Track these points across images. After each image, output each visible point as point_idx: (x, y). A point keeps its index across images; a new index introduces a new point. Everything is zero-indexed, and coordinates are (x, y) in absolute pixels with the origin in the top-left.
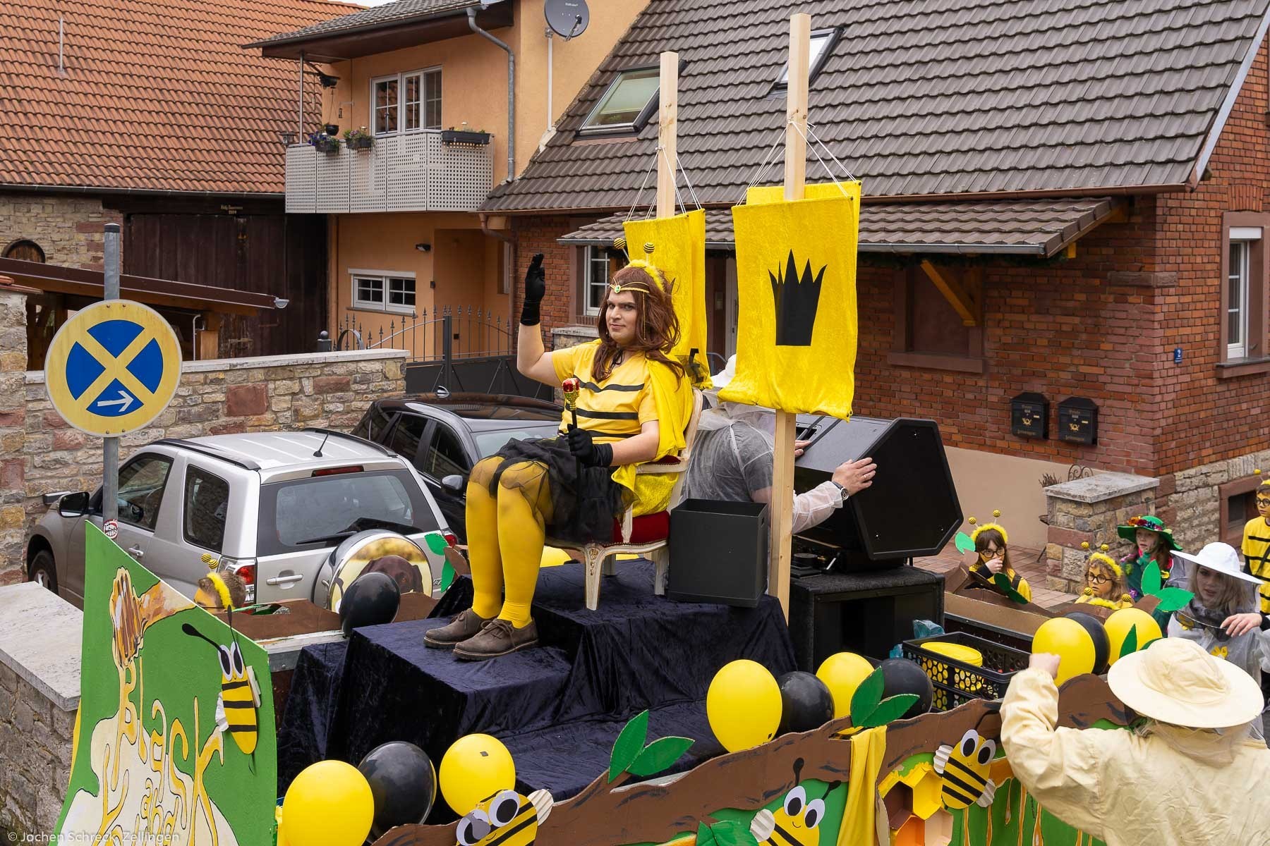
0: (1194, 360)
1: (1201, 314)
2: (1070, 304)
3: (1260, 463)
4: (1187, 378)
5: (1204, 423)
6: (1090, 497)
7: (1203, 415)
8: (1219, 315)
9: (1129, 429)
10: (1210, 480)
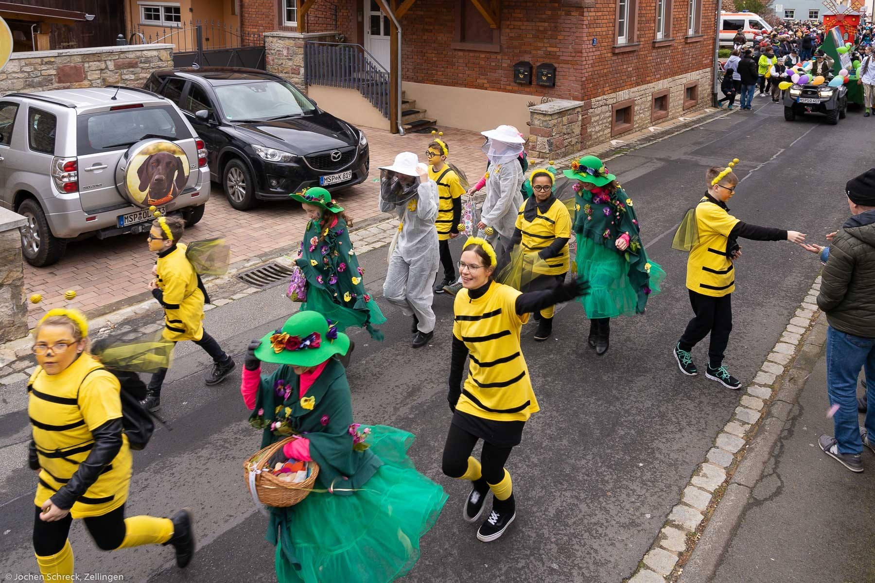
0: (602, 44)
1: (606, 21)
2: (544, 16)
3: (631, 94)
4: (598, 53)
5: (606, 75)
6: (550, 111)
7: (605, 71)
8: (615, 22)
9: (570, 78)
10: (608, 102)
